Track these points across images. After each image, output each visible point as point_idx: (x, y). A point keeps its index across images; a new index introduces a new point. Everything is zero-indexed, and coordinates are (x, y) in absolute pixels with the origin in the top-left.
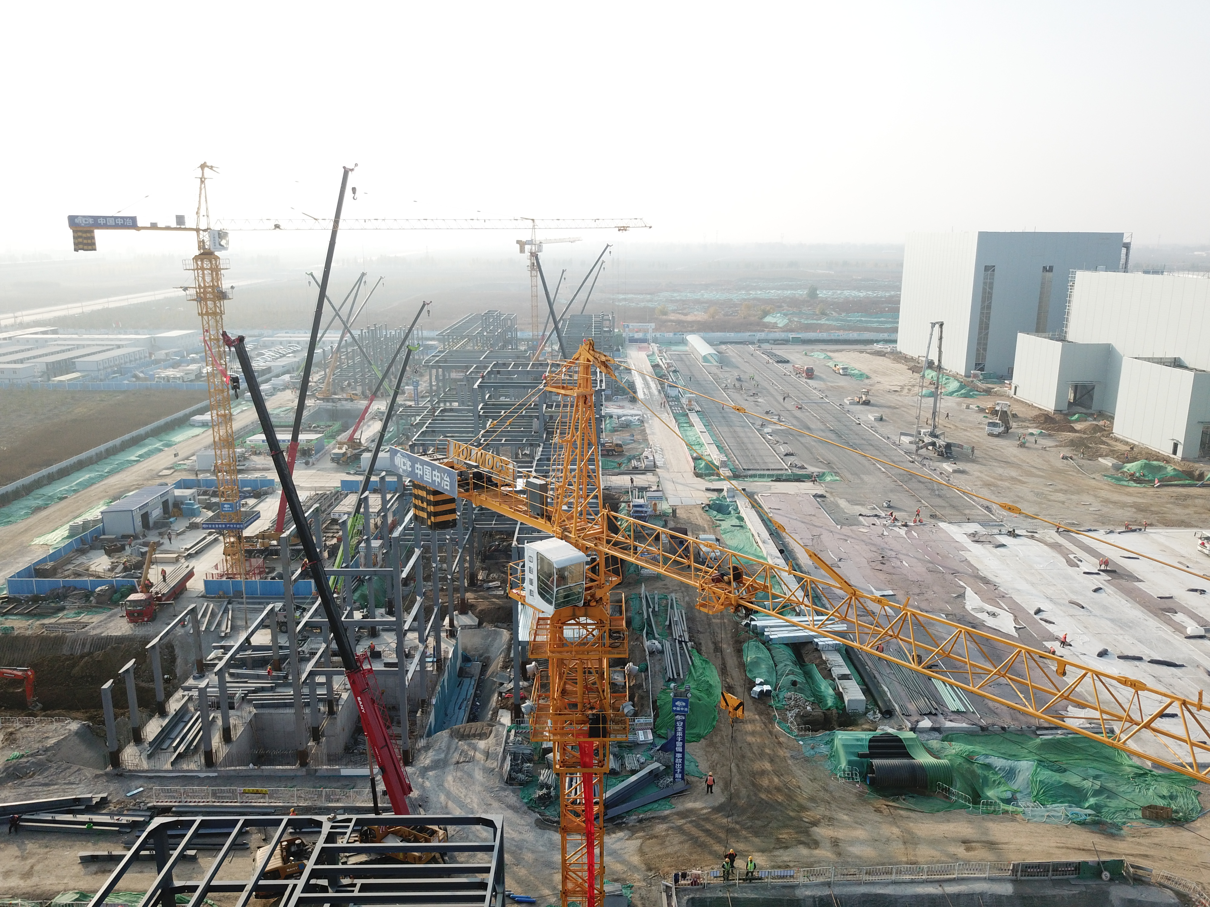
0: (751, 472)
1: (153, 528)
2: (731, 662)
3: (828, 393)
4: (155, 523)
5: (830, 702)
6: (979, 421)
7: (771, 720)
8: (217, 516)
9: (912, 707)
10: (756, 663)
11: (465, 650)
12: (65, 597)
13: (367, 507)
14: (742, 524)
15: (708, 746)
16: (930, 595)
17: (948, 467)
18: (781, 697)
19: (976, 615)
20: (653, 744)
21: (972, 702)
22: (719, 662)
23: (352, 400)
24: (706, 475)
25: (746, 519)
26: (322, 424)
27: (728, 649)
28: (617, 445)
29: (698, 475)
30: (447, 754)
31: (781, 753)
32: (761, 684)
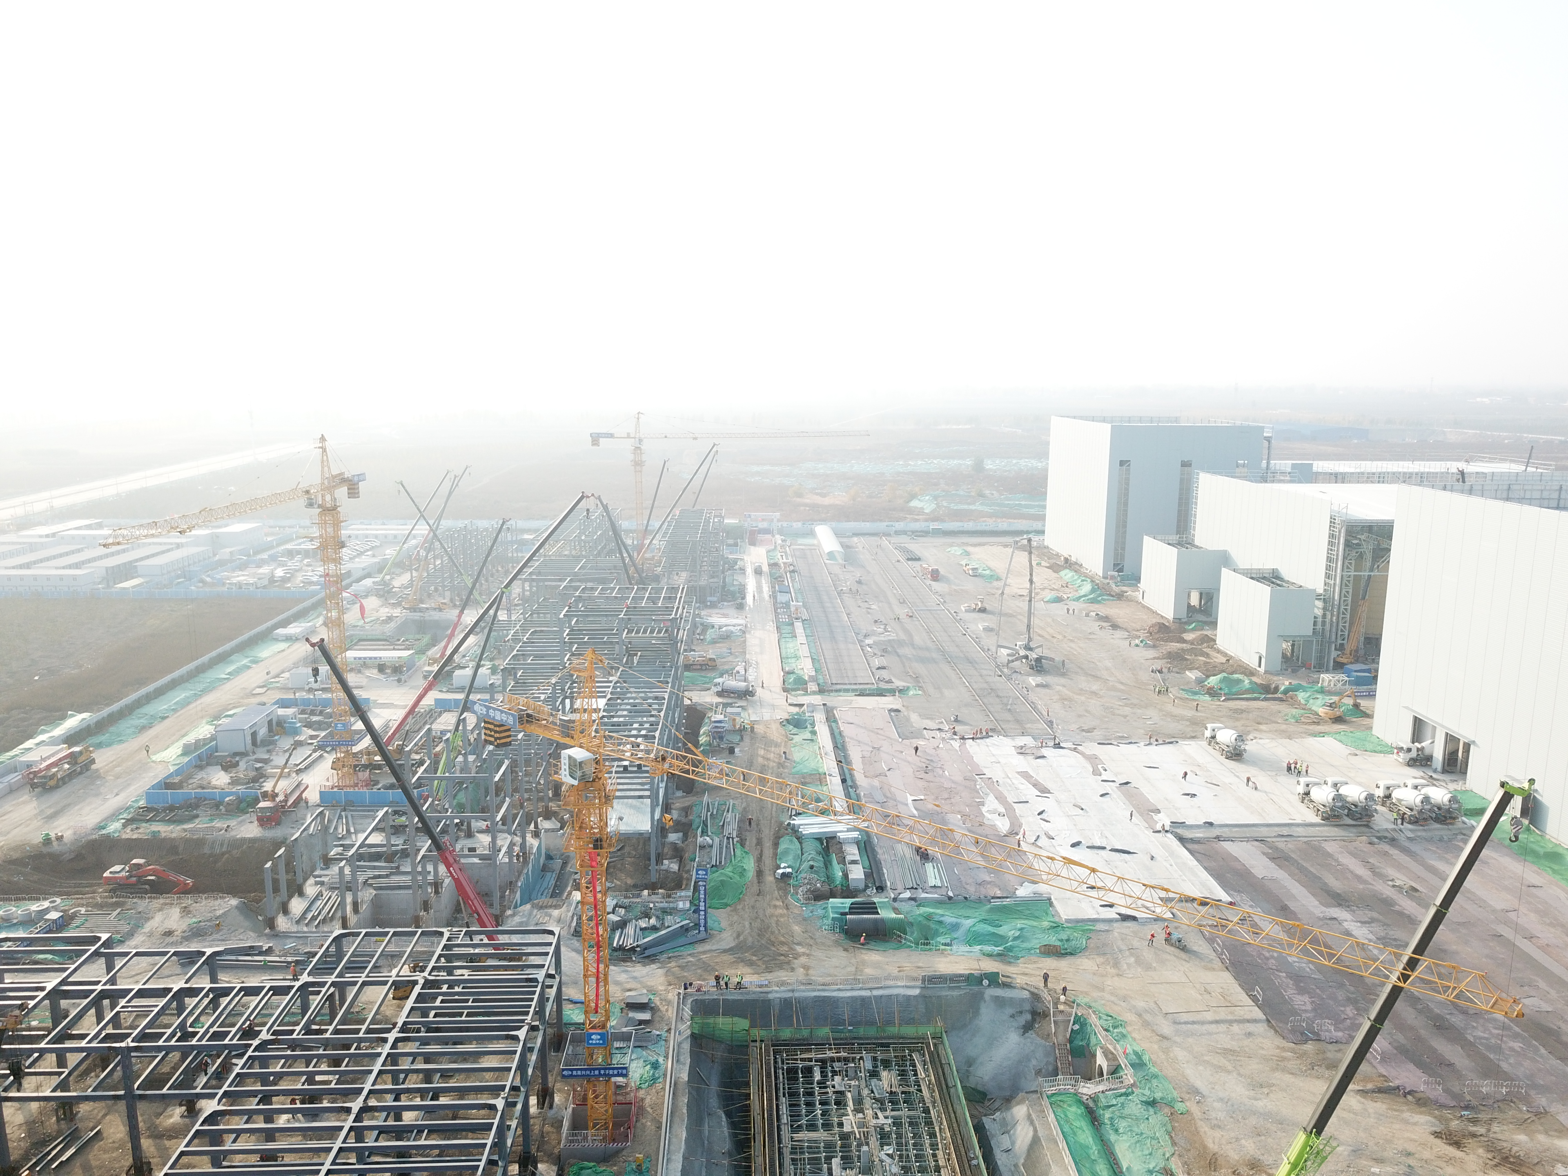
0: (838, 687)
1: (260, 746)
2: (768, 852)
3: (947, 599)
4: (262, 741)
5: (838, 881)
7: (786, 893)
8: (331, 734)
9: (902, 885)
10: (786, 852)
11: (547, 849)
12: (197, 806)
13: (465, 726)
14: (814, 738)
15: (732, 911)
17: (1034, 680)
18: (799, 877)
19: (988, 816)
20: (688, 909)
21: (949, 880)
22: (757, 853)
23: (440, 610)
24: (793, 690)
25: (818, 733)
26: (410, 637)
27: (768, 844)
28: (710, 659)
29: (784, 689)
30: (529, 919)
32: (785, 868)
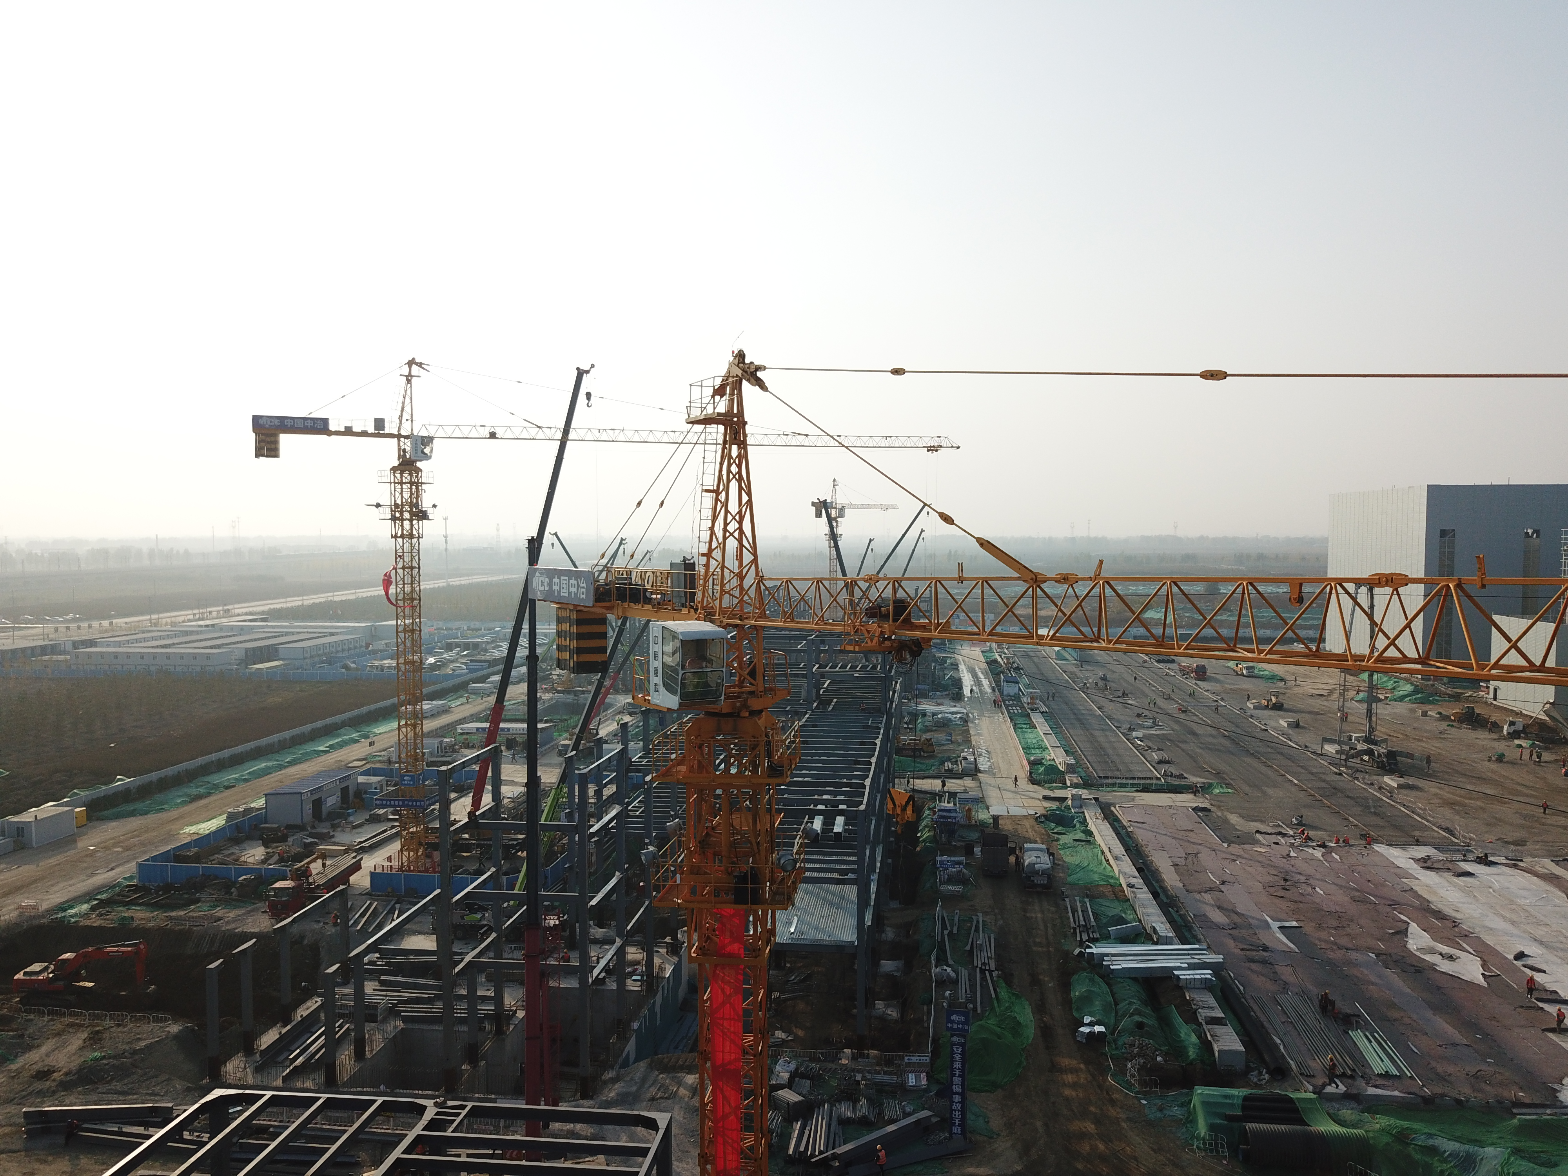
0: (1110, 781)
1: (326, 818)
2: (1054, 997)
3: (1224, 696)
4: (330, 814)
5: (1192, 1053)
6: (1441, 729)
7: (1104, 1071)
9: (1316, 1065)
10: (1087, 998)
12: (202, 887)
14: (1091, 839)
15: (1007, 1097)
16: (1354, 929)
17: (1391, 781)
18: (1120, 1043)
19: (1423, 956)
20: (926, 1090)
21: (1411, 1066)
22: (1036, 997)
24: (1046, 782)
25: (1096, 833)
26: (556, 717)
27: (1050, 983)
29: (1033, 781)
30: (641, 1087)
31: (1113, 1112)
32: (1091, 1024)
